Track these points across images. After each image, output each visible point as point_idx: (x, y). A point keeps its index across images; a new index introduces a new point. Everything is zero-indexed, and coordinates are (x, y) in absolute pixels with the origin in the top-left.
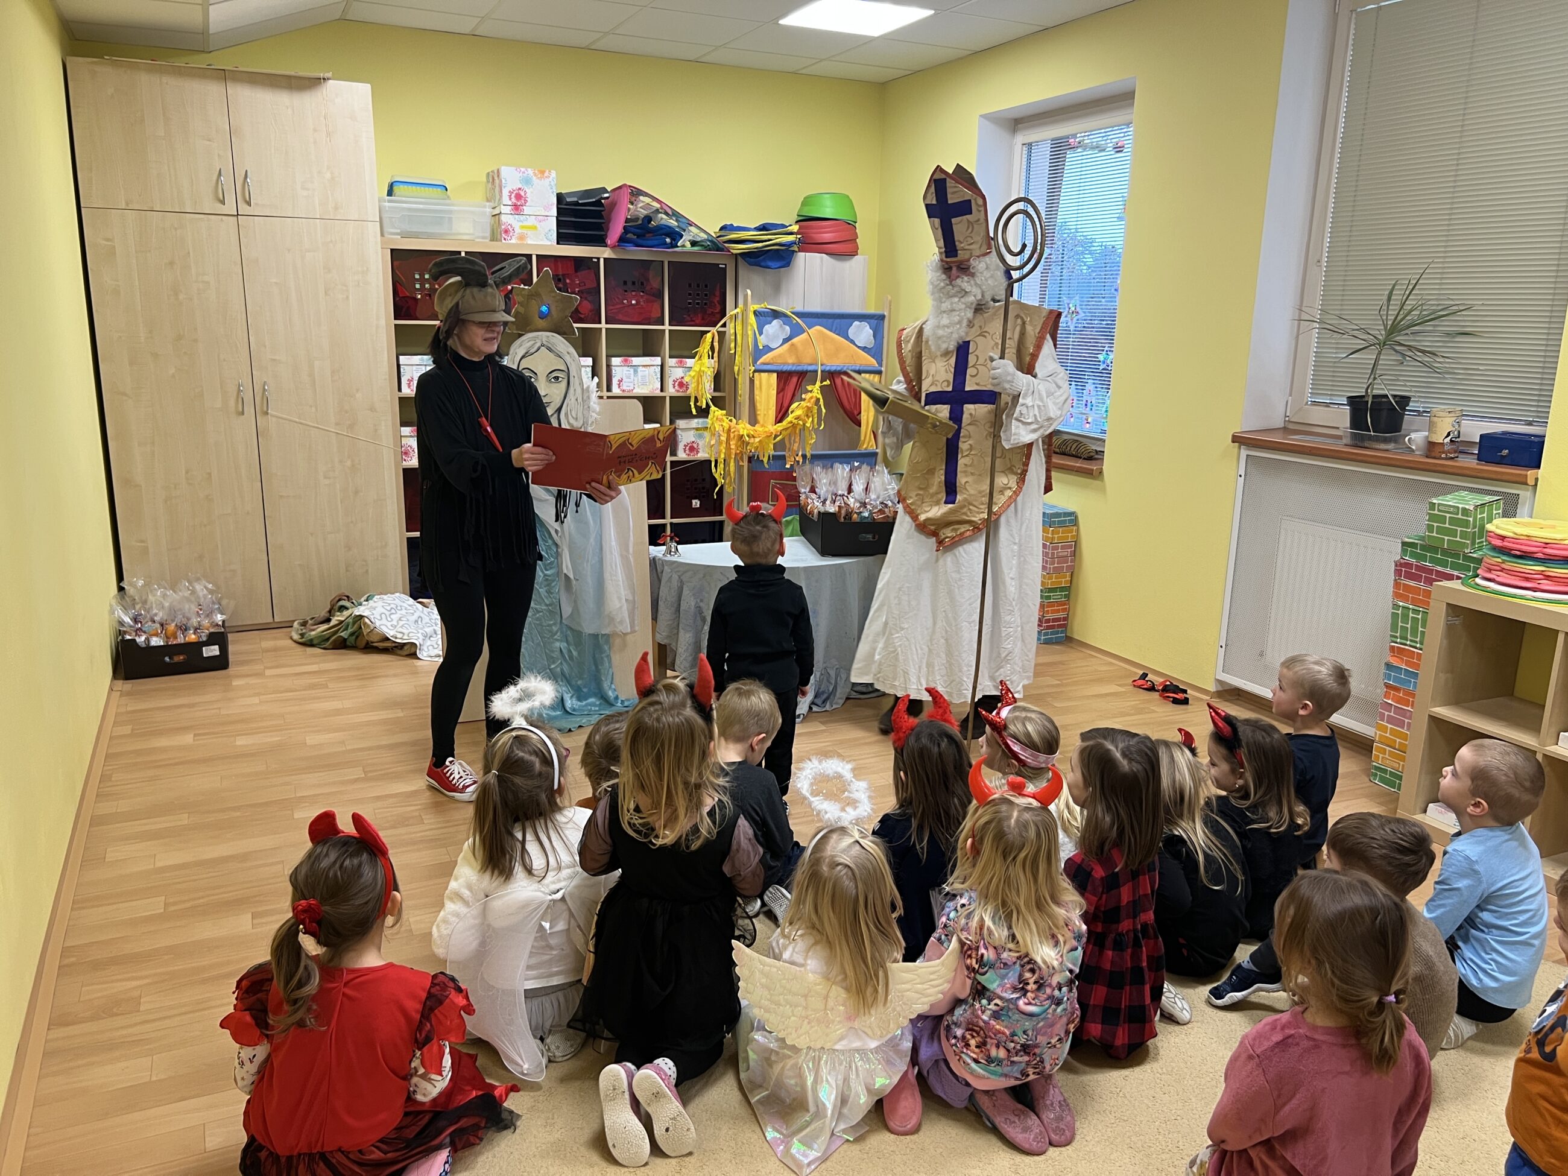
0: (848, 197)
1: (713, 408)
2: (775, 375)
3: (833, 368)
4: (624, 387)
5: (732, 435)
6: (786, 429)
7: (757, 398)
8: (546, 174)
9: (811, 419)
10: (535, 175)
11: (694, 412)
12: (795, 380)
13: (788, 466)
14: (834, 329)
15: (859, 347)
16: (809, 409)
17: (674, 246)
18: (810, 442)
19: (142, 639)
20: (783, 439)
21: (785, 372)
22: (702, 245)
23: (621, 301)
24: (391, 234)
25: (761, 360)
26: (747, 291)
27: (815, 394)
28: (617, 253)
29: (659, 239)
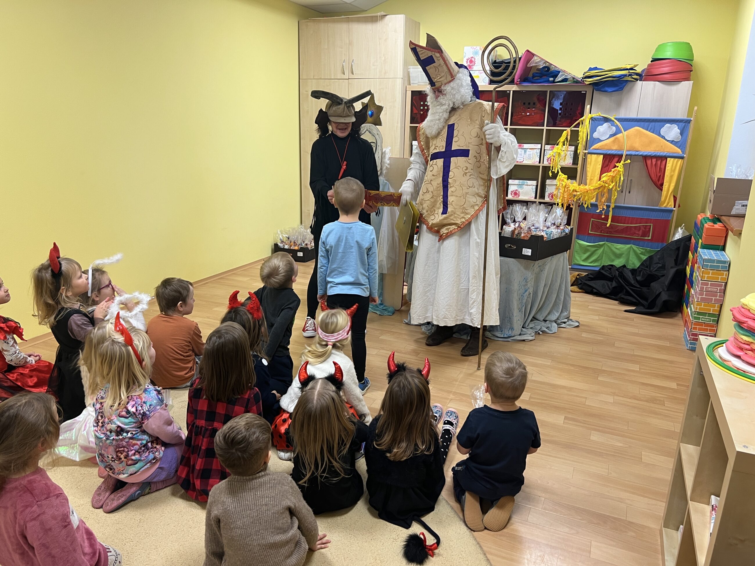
0: (689, 44)
1: (560, 173)
2: (602, 156)
3: (645, 154)
5: (566, 189)
6: (599, 188)
7: (588, 169)
9: (614, 184)
10: (481, 49)
11: (551, 174)
12: (616, 159)
13: (598, 211)
14: (649, 130)
15: (668, 141)
16: (613, 177)
17: (553, 82)
18: (614, 198)
19: (282, 245)
20: (597, 194)
21: (609, 155)
22: (570, 81)
23: (520, 113)
24: (416, 84)
25: (593, 147)
26: (589, 106)
27: (618, 169)
28: (519, 88)
29: (545, 78)
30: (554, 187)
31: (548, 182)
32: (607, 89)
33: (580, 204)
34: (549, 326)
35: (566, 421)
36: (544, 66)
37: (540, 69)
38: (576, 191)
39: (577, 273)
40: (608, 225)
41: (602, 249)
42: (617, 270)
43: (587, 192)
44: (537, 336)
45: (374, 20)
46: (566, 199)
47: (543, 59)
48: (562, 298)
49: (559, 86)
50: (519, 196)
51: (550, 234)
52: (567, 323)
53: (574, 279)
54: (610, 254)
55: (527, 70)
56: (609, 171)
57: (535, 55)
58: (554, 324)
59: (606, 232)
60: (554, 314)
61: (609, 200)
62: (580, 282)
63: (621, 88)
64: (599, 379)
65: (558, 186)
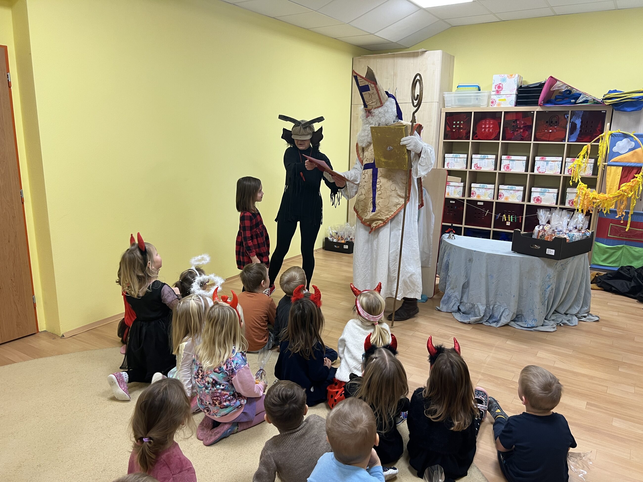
1: (580, 182)
2: (621, 168)
4: (540, 171)
5: (586, 197)
6: (618, 196)
7: (607, 179)
8: (513, 76)
9: (633, 193)
10: (508, 77)
11: (571, 184)
12: (635, 171)
13: (617, 217)
16: (632, 187)
17: (575, 103)
18: (633, 205)
19: (331, 239)
20: (616, 202)
21: (628, 167)
22: (591, 102)
23: (543, 131)
24: (449, 106)
25: (613, 160)
26: (608, 124)
27: (637, 179)
28: (542, 108)
29: (567, 100)
30: (574, 195)
31: (569, 190)
32: (626, 109)
33: (600, 210)
34: (570, 319)
35: (587, 406)
36: (566, 89)
37: (562, 92)
38: (595, 199)
39: (596, 272)
40: (627, 230)
41: (621, 251)
42: (636, 271)
43: (607, 199)
44: (559, 327)
45: (415, 55)
46: (585, 206)
47: (565, 84)
48: (583, 294)
49: (580, 107)
50: (541, 202)
51: (572, 237)
52: (587, 317)
53: (593, 277)
54: (629, 256)
55: (550, 93)
56: (627, 181)
57: (559, 81)
58: (575, 318)
59: (625, 236)
60: (575, 308)
61: (628, 207)
62: (599, 281)
63: (639, 108)
64: (620, 370)
65: (578, 194)
